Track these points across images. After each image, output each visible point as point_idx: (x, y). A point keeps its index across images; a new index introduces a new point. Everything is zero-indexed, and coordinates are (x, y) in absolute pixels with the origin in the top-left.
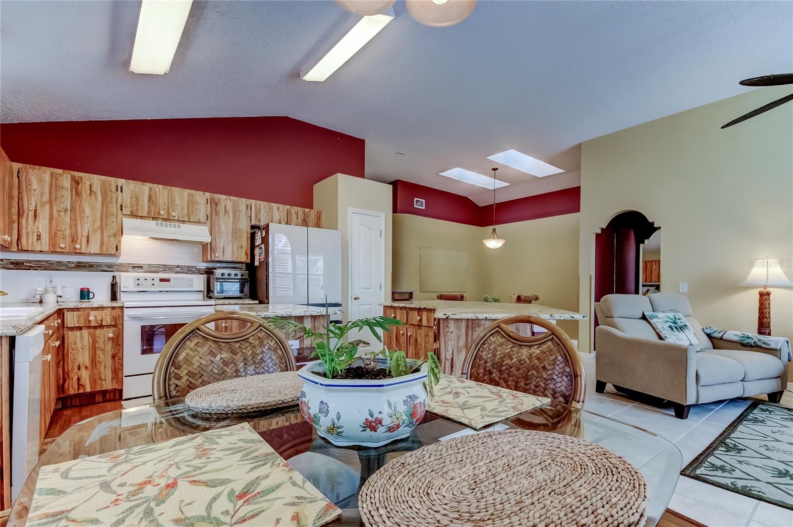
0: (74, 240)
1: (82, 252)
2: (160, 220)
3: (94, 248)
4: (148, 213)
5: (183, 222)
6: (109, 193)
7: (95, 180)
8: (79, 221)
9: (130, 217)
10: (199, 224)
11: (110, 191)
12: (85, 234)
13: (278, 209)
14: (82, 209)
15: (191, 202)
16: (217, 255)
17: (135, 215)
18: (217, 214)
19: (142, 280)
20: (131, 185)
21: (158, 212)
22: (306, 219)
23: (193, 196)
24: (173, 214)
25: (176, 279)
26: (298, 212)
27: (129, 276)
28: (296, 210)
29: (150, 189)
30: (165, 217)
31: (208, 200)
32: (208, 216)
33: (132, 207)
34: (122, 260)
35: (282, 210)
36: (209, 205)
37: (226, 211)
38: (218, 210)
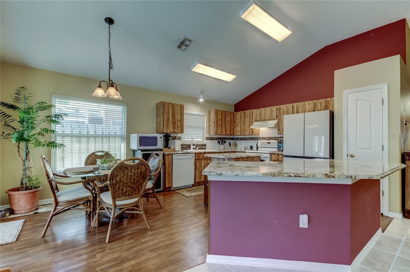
0: (244, 132)
1: (246, 135)
2: (263, 121)
4: (259, 119)
5: (269, 120)
6: (250, 115)
7: (248, 112)
10: (274, 120)
12: (246, 129)
13: (309, 104)
14: (245, 122)
15: (271, 111)
16: (279, 132)
17: (256, 121)
18: (280, 114)
19: (263, 143)
20: (255, 111)
21: (261, 118)
22: (327, 105)
23: (272, 109)
24: (265, 118)
25: (272, 142)
26: (321, 102)
27: (260, 142)
28: (320, 102)
29: (260, 110)
30: (264, 119)
31: (277, 109)
32: (277, 116)
33: (255, 118)
34: (260, 136)
35: (311, 104)
36: (278, 111)
37: (283, 112)
38: (280, 112)
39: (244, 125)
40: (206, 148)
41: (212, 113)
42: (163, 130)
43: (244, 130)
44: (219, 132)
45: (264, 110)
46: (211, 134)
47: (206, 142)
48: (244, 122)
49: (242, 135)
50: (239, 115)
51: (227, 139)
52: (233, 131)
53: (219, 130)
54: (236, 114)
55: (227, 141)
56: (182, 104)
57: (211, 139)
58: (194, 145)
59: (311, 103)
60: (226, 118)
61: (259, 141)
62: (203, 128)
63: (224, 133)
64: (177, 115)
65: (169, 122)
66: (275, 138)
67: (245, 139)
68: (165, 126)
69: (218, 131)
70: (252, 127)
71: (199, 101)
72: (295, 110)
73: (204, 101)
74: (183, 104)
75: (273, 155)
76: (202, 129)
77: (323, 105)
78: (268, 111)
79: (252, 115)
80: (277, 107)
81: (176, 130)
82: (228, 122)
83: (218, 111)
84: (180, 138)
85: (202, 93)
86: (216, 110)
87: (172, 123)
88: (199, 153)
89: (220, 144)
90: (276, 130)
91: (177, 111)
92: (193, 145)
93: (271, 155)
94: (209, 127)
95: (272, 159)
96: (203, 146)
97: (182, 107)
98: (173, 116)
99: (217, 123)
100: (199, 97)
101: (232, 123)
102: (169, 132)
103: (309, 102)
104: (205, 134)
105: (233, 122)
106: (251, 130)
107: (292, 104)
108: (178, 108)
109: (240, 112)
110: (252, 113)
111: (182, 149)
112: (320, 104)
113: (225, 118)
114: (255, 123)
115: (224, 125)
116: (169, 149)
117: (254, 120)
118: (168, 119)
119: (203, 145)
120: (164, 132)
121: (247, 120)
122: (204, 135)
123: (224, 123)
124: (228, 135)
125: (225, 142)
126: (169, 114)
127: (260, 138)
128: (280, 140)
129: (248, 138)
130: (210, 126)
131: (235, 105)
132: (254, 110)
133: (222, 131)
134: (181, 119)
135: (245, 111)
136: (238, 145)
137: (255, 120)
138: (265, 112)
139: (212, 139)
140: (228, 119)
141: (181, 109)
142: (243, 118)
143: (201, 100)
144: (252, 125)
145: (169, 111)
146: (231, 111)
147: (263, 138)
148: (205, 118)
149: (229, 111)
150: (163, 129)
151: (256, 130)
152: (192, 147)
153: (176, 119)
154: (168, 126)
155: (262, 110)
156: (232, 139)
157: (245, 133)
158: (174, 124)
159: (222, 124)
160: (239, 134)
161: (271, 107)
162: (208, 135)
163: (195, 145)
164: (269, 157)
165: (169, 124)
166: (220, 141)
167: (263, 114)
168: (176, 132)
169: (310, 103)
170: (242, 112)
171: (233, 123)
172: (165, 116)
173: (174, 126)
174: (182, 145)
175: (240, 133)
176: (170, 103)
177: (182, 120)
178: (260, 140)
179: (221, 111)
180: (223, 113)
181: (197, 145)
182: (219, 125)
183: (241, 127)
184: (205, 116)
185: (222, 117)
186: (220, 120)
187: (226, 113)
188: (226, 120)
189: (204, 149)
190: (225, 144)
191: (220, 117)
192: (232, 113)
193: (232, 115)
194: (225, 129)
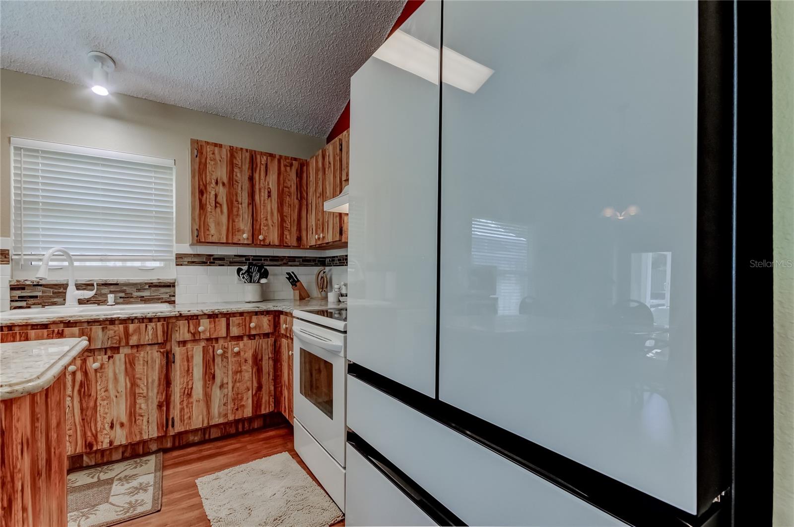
40: (175, 299)
47: (171, 273)
48: (322, 192)
51: (290, 263)
52: (294, 229)
53: (218, 224)
55: (284, 271)
60: (257, 176)
62: (164, 218)
63: (246, 237)
69: (213, 230)
70: (326, 206)
76: (154, 220)
79: (338, 160)
82: (269, 192)
83: (208, 150)
86: (194, 142)
89: (244, 282)
96: (159, 289)
99: (201, 193)
101: (292, 200)
104: (173, 243)
106: (334, 223)
109: (316, 154)
110: (340, 151)
115: (245, 204)
117: (344, 177)
119: (151, 285)
121: (330, 180)
122: (170, 246)
123: (244, 198)
124: (269, 246)
125: (265, 274)
131: (327, 139)
133: (232, 230)
135: (325, 147)
142: (320, 175)
143: (100, 91)
144: (340, 196)
146: (284, 154)
148: (174, 177)
149: (277, 152)
152: (71, 294)
156: (314, 261)
159: (232, 203)
162: (188, 245)
163: (94, 284)
170: (320, 151)
171: (296, 202)
174: (14, 288)
179: (230, 147)
180: (239, 156)
181: (117, 284)
182: (216, 202)
183: (318, 213)
184: (171, 169)
185: (231, 173)
186: (221, 185)
187: (258, 160)
188: (257, 187)
189: (161, 302)
190: (263, 281)
191: (222, 173)
192: (294, 162)
193: (288, 168)
194: (250, 221)
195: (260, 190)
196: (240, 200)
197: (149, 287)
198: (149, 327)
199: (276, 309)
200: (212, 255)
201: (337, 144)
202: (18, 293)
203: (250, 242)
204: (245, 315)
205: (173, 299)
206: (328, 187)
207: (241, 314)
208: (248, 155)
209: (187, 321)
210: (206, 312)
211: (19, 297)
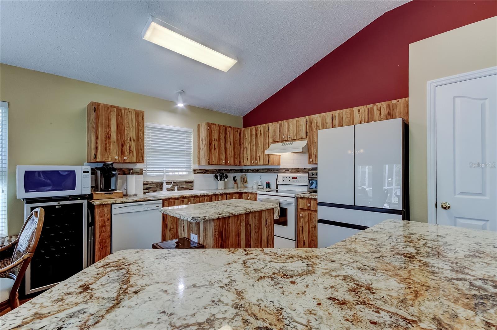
0: (256, 159)
1: (258, 164)
2: (285, 141)
3: (261, 163)
4: (279, 139)
5: (295, 140)
6: (266, 132)
7: (261, 127)
8: (257, 150)
9: (273, 143)
10: (302, 140)
11: (266, 131)
12: (259, 156)
13: (359, 112)
14: (258, 143)
15: (298, 126)
16: (311, 160)
17: (274, 142)
18: (312, 130)
19: (285, 178)
20: (273, 125)
21: (282, 137)
22: (391, 112)
23: (298, 121)
24: (289, 136)
25: (300, 177)
26: (380, 108)
27: (281, 176)
28: (379, 106)
29: (280, 124)
30: (286, 139)
31: (307, 121)
32: (307, 133)
33: (273, 137)
34: (282, 167)
35: (363, 111)
36: (308, 125)
37: (317, 126)
38: (312, 127)
39: (256, 149)
40: (194, 188)
41: (203, 128)
42: (96, 158)
43: (256, 157)
44: (215, 160)
45: (286, 123)
46: (201, 164)
47: (192, 177)
48: (256, 145)
49: (252, 164)
50: (248, 132)
51: (230, 172)
52: (238, 158)
53: (215, 157)
54: (244, 131)
55: (231, 175)
56: (139, 109)
57: (203, 171)
58: (168, 183)
59: (363, 109)
60: (226, 136)
61: (279, 175)
62: (188, 154)
63: (224, 161)
64: (128, 129)
65: (109, 142)
66: (304, 171)
67: (258, 171)
68: (101, 150)
69: (213, 159)
70: (267, 152)
71: (176, 106)
72: (336, 122)
73: (185, 106)
74: (142, 110)
75: (301, 200)
76: (185, 155)
77: (384, 112)
78: (293, 124)
79: (267, 133)
80: (307, 117)
81: (125, 158)
82: (231, 143)
83: (213, 126)
84: (141, 172)
85: (182, 92)
86: (208, 124)
87: (118, 144)
88: (172, 198)
89: (218, 180)
90: (306, 156)
91: (129, 123)
92: (166, 183)
93: (298, 201)
94: (199, 152)
95: (299, 207)
96: (189, 185)
97: (139, 116)
98: (120, 130)
99: (210, 144)
100: (177, 99)
101: (238, 146)
102: (109, 160)
103: (358, 108)
104: (192, 164)
105: (239, 144)
106: (266, 157)
107: (330, 113)
108: (130, 118)
109: (250, 128)
110: (269, 130)
111: (147, 191)
112: (379, 110)
113: (225, 138)
114: (272, 146)
115: (223, 148)
116: (108, 193)
117: (271, 140)
118: (108, 137)
119: (186, 183)
120: (98, 160)
121: (261, 140)
122: (191, 166)
123: (223, 145)
124: (231, 165)
125: (226, 177)
126: (109, 126)
127: (281, 169)
128: (313, 174)
129: (263, 169)
130: (200, 150)
131: (243, 117)
132: (270, 124)
133: (219, 159)
134: (138, 137)
135: (257, 126)
136: (249, 180)
137: (273, 140)
138: (289, 127)
139: (205, 172)
140: (231, 139)
141: (138, 118)
142: (254, 137)
143: (181, 105)
144: (268, 148)
145: (109, 120)
146: (235, 127)
147: (286, 170)
148: (192, 136)
149: (233, 126)
150: (96, 154)
151: (274, 156)
152: (165, 186)
153: (127, 137)
154: (106, 149)
155: (284, 123)
156: (239, 171)
157: (257, 162)
158: (122, 146)
159: (219, 148)
160: (249, 164)
161: (297, 119)
162: (197, 165)
163: (171, 182)
164: (294, 204)
165: (110, 146)
166: (218, 174)
167: (285, 130)
168: (127, 161)
169: (361, 111)
170: (253, 127)
172: (100, 129)
173: (122, 150)
174: (144, 184)
175: (251, 162)
176: (111, 106)
177: (139, 140)
178: (282, 173)
179: (219, 125)
180: (221, 128)
181: (175, 182)
182: (215, 148)
183: (252, 152)
184: (191, 133)
185: (219, 135)
186: (216, 141)
187: (227, 130)
188: (227, 141)
189: (189, 190)
190: (226, 180)
191: (216, 136)
192: (238, 130)
193: (237, 133)
194: (225, 155)
195: (228, 142)
196: (222, 147)
197: (185, 183)
198: (206, 199)
199: (241, 191)
200: (205, 169)
201: (266, 127)
202: (146, 186)
203: (225, 164)
204: (231, 194)
205: (192, 188)
206: (259, 143)
207: (230, 194)
208: (224, 128)
209: (215, 197)
210: (221, 193)
211: (146, 188)
